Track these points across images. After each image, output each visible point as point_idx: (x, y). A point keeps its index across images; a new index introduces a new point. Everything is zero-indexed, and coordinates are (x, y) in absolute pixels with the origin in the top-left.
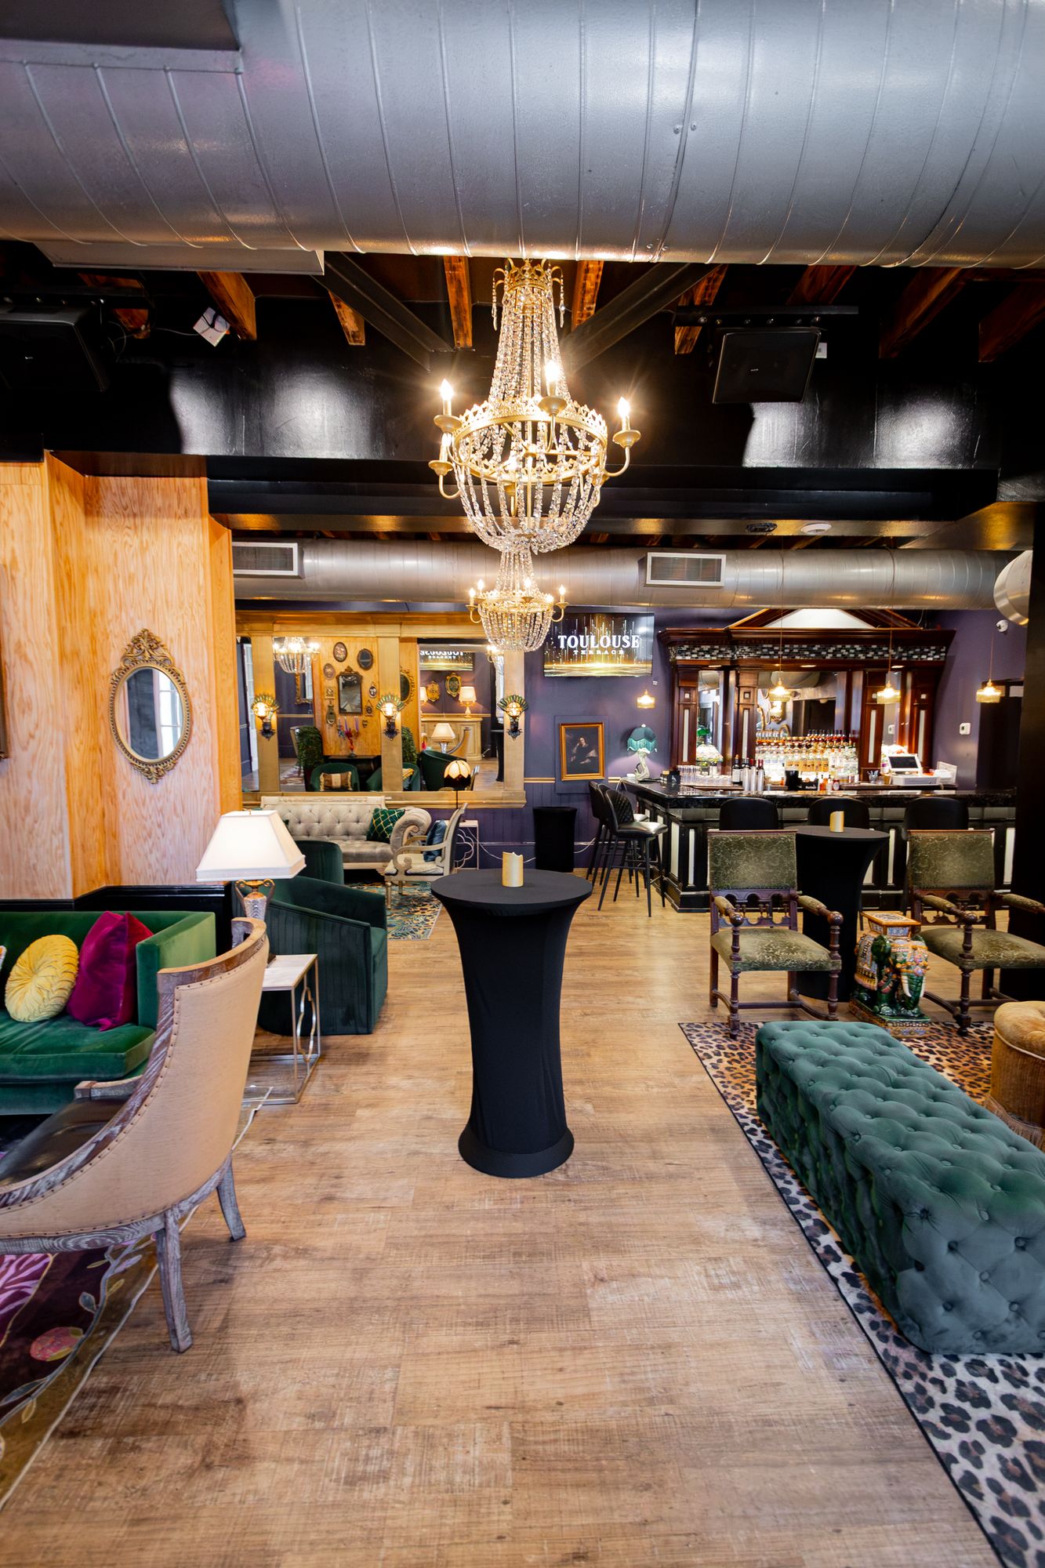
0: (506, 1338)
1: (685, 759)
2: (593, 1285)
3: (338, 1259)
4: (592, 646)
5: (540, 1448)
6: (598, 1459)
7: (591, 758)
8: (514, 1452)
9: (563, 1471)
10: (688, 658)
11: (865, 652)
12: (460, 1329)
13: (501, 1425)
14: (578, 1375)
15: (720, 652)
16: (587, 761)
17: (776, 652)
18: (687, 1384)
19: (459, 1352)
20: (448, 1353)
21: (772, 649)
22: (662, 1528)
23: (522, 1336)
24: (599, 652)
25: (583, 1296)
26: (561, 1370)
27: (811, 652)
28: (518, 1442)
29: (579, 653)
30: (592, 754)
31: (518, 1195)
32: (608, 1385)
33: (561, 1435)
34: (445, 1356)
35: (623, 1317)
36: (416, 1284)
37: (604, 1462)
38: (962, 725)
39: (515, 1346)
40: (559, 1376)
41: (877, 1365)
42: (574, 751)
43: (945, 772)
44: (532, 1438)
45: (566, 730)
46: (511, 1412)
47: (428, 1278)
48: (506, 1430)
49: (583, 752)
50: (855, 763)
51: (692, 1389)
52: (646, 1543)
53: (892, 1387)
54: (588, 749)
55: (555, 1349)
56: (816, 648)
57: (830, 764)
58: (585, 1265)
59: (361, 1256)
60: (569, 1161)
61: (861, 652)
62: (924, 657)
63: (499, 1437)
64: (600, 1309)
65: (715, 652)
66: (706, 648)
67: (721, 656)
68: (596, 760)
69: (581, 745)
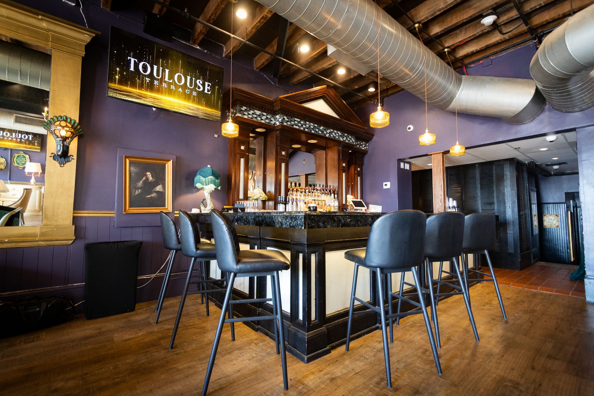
1: (241, 196)
4: (166, 79)
7: (158, 192)
10: (246, 117)
16: (154, 195)
21: (299, 122)
24: (173, 87)
27: (319, 130)
29: (152, 82)
30: (159, 188)
38: (385, 183)
42: (140, 184)
45: (130, 163)
49: (149, 187)
54: (155, 183)
56: (322, 128)
62: (361, 147)
65: (264, 118)
66: (258, 112)
67: (267, 121)
68: (162, 195)
69: (147, 179)
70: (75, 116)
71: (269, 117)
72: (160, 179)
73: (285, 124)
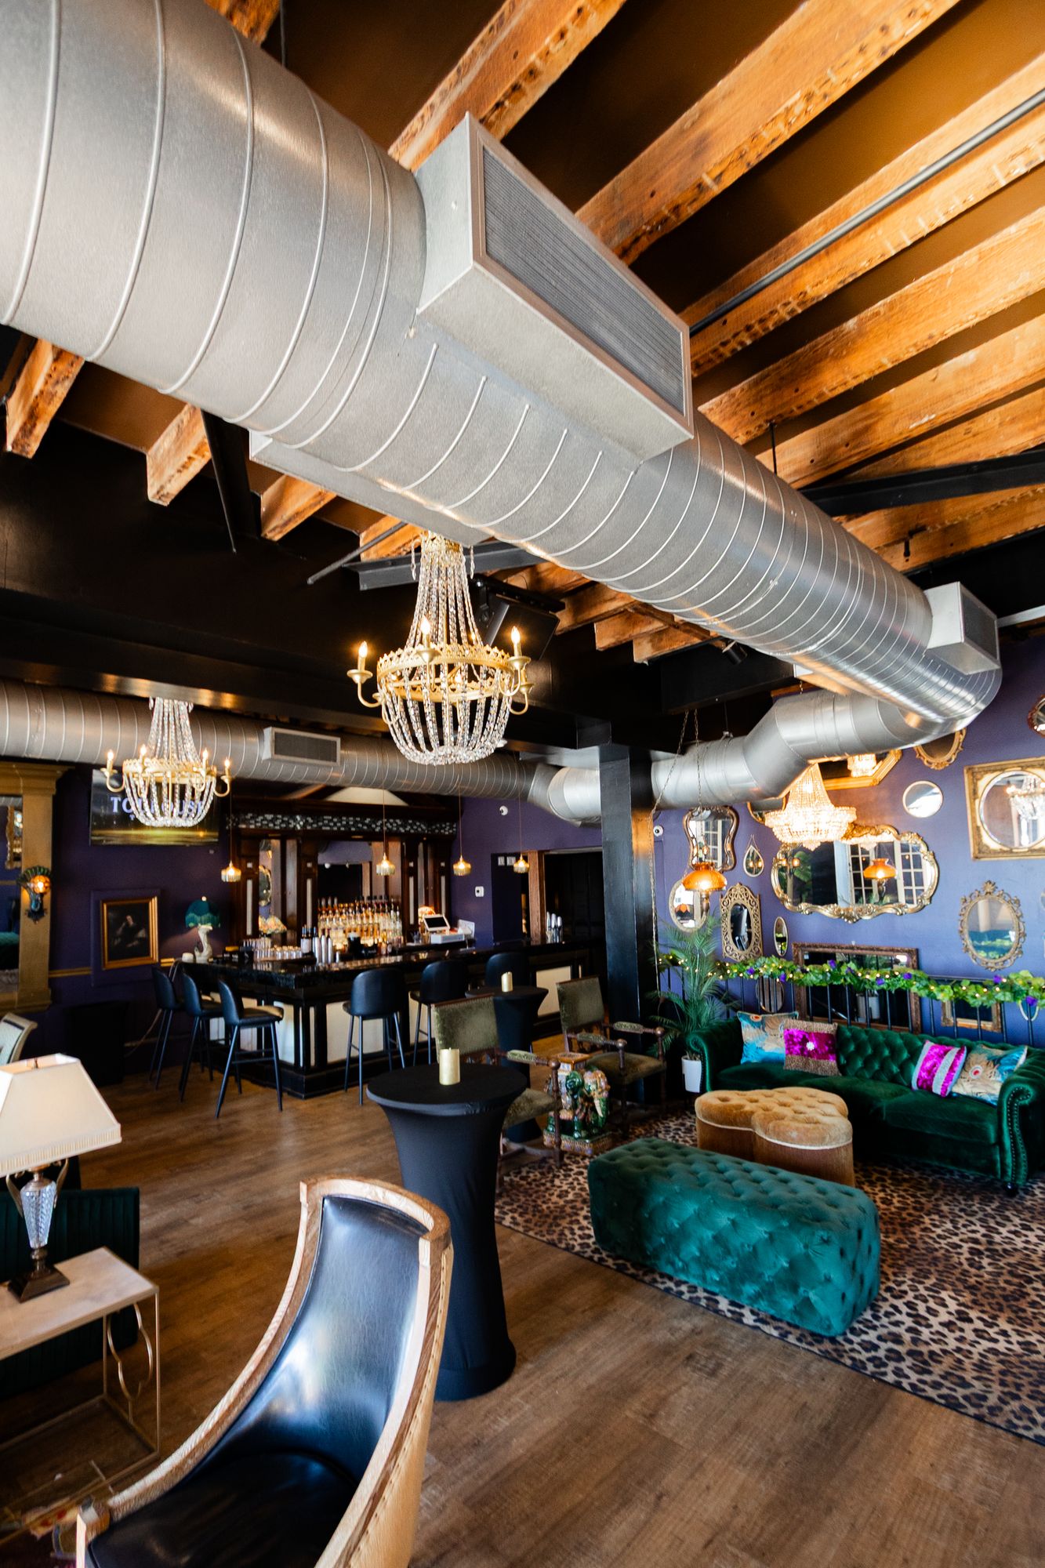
0: (652, 1498)
1: (248, 933)
2: (652, 1424)
3: (448, 1551)
5: (762, 1540)
6: (793, 1517)
7: (141, 939)
8: (753, 1556)
9: (788, 1539)
10: (252, 827)
11: (405, 827)
12: (617, 1518)
13: (727, 1550)
14: (720, 1482)
15: (283, 822)
16: (135, 943)
17: (335, 824)
18: (772, 1439)
19: (638, 1533)
20: (634, 1539)
21: (331, 821)
22: (861, 1521)
23: (659, 1488)
25: (655, 1435)
26: (708, 1488)
27: (364, 824)
28: (749, 1548)
30: (141, 934)
31: (516, 1399)
32: (741, 1475)
33: (760, 1523)
34: (635, 1543)
35: (694, 1429)
36: (541, 1516)
37: (798, 1516)
38: (477, 888)
39: (665, 1498)
40: (712, 1493)
41: (825, 1361)
42: (120, 931)
43: (466, 928)
44: (751, 1540)
45: (108, 908)
46: (719, 1537)
47: (542, 1505)
48: (730, 1548)
49: (131, 933)
50: (399, 925)
51: (778, 1438)
52: (865, 1534)
53: (842, 1367)
54: (137, 929)
55: (687, 1479)
56: (368, 821)
57: (382, 928)
58: (628, 1413)
59: (464, 1533)
60: (518, 1351)
61: (401, 826)
62: (442, 831)
63: (736, 1557)
64: (676, 1434)
65: (278, 822)
66: (269, 817)
67: (284, 825)
68: (146, 941)
69: (128, 924)
70: (47, 863)
71: (286, 819)
72: (144, 923)
73: (309, 828)
